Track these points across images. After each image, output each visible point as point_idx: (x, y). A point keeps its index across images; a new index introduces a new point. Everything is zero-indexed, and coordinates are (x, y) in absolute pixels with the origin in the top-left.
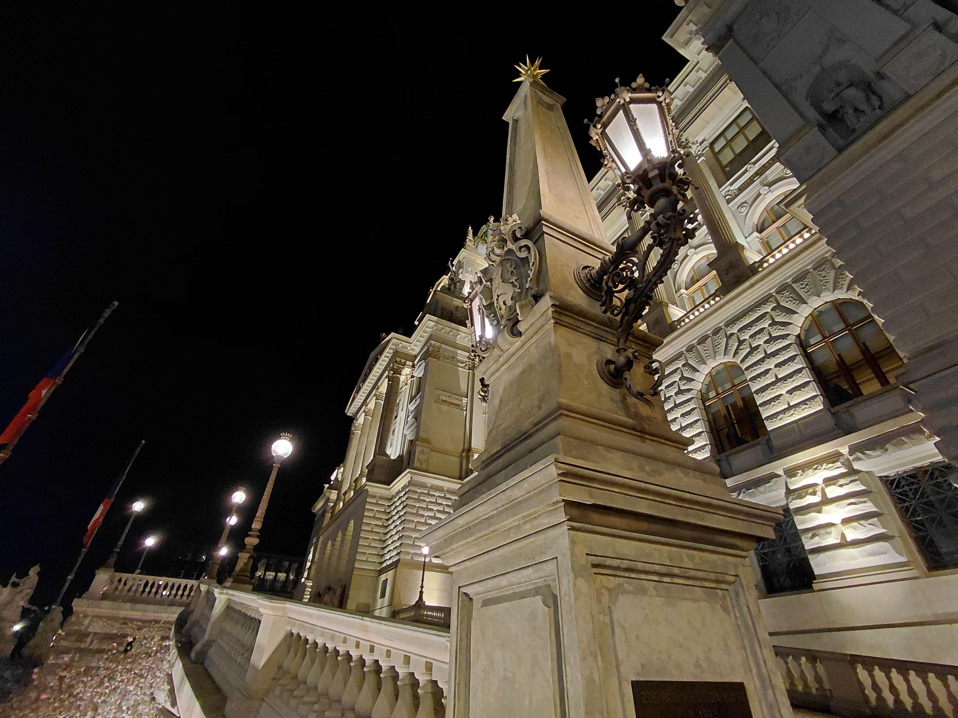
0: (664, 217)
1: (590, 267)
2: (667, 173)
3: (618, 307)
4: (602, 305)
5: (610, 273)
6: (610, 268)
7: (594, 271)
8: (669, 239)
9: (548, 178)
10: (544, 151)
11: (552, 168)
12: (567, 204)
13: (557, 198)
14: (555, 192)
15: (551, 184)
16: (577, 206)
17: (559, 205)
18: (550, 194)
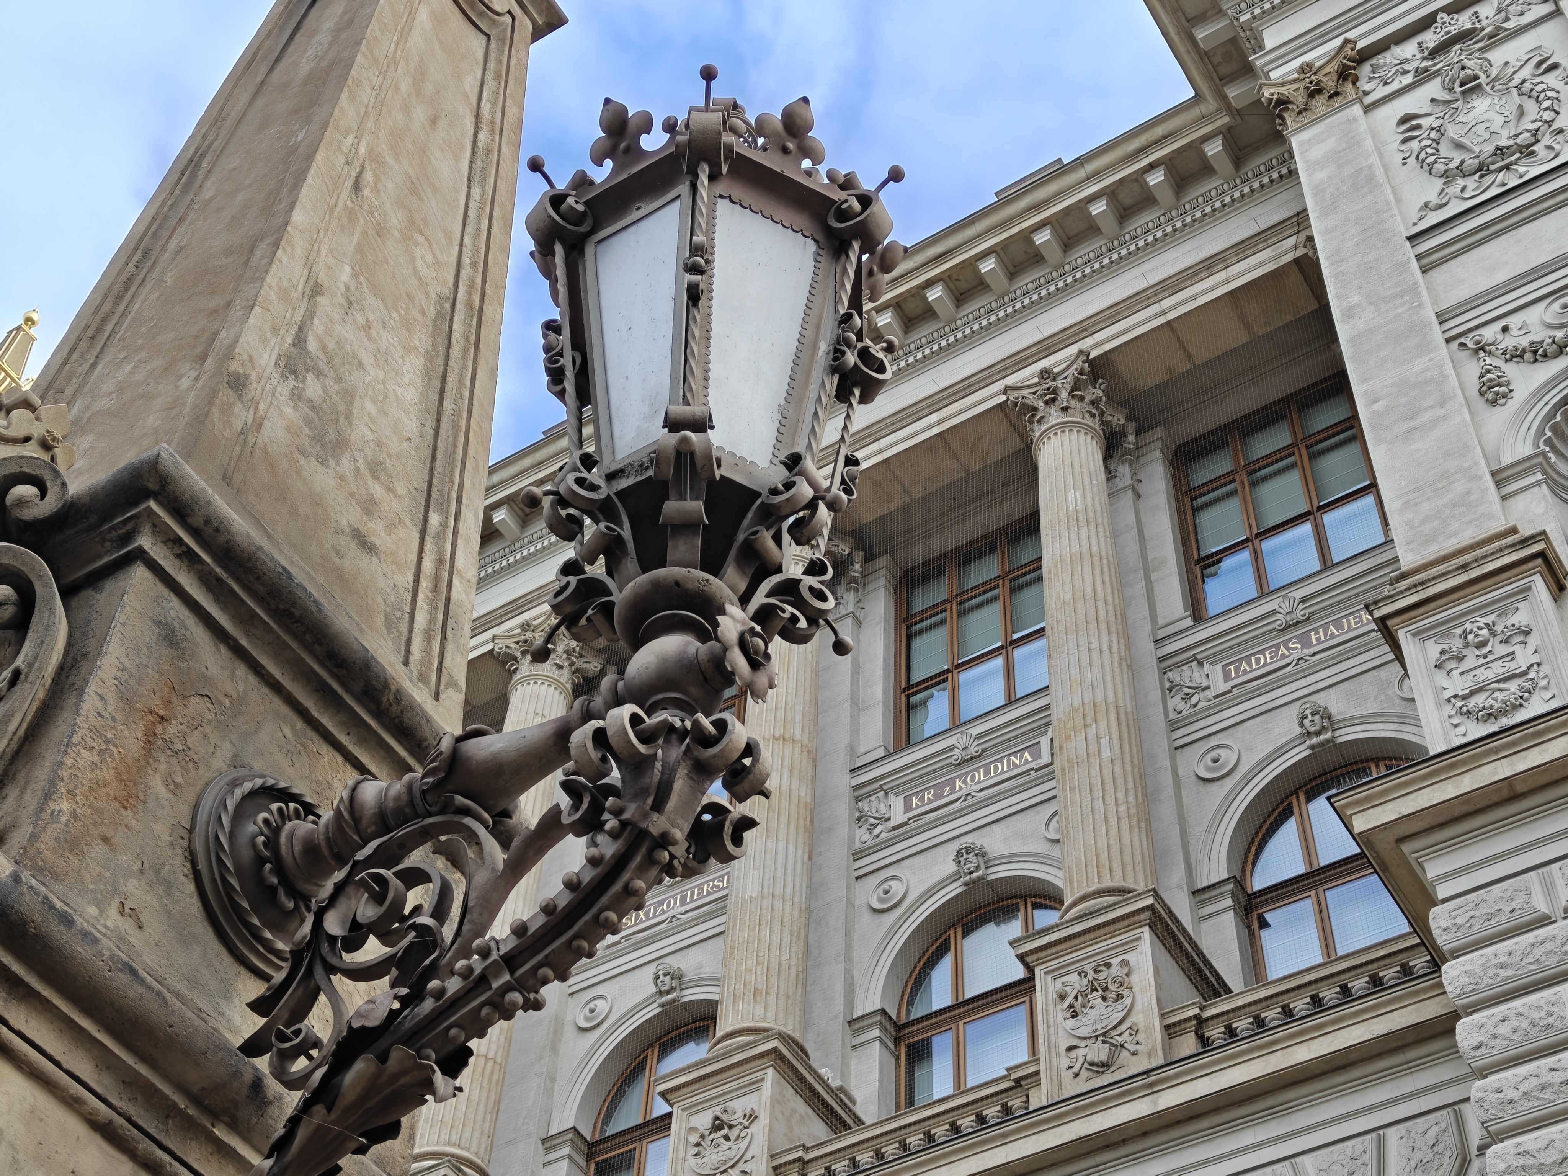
0: (635, 720)
1: (296, 798)
2: (741, 537)
3: (317, 1044)
4: (258, 1006)
5: (357, 866)
6: (366, 843)
7: (303, 827)
8: (624, 824)
9: (310, 314)
10: (357, 186)
11: (355, 275)
12: (346, 465)
13: (308, 422)
14: (313, 388)
15: (312, 345)
16: (390, 490)
17: (302, 452)
18: (284, 391)
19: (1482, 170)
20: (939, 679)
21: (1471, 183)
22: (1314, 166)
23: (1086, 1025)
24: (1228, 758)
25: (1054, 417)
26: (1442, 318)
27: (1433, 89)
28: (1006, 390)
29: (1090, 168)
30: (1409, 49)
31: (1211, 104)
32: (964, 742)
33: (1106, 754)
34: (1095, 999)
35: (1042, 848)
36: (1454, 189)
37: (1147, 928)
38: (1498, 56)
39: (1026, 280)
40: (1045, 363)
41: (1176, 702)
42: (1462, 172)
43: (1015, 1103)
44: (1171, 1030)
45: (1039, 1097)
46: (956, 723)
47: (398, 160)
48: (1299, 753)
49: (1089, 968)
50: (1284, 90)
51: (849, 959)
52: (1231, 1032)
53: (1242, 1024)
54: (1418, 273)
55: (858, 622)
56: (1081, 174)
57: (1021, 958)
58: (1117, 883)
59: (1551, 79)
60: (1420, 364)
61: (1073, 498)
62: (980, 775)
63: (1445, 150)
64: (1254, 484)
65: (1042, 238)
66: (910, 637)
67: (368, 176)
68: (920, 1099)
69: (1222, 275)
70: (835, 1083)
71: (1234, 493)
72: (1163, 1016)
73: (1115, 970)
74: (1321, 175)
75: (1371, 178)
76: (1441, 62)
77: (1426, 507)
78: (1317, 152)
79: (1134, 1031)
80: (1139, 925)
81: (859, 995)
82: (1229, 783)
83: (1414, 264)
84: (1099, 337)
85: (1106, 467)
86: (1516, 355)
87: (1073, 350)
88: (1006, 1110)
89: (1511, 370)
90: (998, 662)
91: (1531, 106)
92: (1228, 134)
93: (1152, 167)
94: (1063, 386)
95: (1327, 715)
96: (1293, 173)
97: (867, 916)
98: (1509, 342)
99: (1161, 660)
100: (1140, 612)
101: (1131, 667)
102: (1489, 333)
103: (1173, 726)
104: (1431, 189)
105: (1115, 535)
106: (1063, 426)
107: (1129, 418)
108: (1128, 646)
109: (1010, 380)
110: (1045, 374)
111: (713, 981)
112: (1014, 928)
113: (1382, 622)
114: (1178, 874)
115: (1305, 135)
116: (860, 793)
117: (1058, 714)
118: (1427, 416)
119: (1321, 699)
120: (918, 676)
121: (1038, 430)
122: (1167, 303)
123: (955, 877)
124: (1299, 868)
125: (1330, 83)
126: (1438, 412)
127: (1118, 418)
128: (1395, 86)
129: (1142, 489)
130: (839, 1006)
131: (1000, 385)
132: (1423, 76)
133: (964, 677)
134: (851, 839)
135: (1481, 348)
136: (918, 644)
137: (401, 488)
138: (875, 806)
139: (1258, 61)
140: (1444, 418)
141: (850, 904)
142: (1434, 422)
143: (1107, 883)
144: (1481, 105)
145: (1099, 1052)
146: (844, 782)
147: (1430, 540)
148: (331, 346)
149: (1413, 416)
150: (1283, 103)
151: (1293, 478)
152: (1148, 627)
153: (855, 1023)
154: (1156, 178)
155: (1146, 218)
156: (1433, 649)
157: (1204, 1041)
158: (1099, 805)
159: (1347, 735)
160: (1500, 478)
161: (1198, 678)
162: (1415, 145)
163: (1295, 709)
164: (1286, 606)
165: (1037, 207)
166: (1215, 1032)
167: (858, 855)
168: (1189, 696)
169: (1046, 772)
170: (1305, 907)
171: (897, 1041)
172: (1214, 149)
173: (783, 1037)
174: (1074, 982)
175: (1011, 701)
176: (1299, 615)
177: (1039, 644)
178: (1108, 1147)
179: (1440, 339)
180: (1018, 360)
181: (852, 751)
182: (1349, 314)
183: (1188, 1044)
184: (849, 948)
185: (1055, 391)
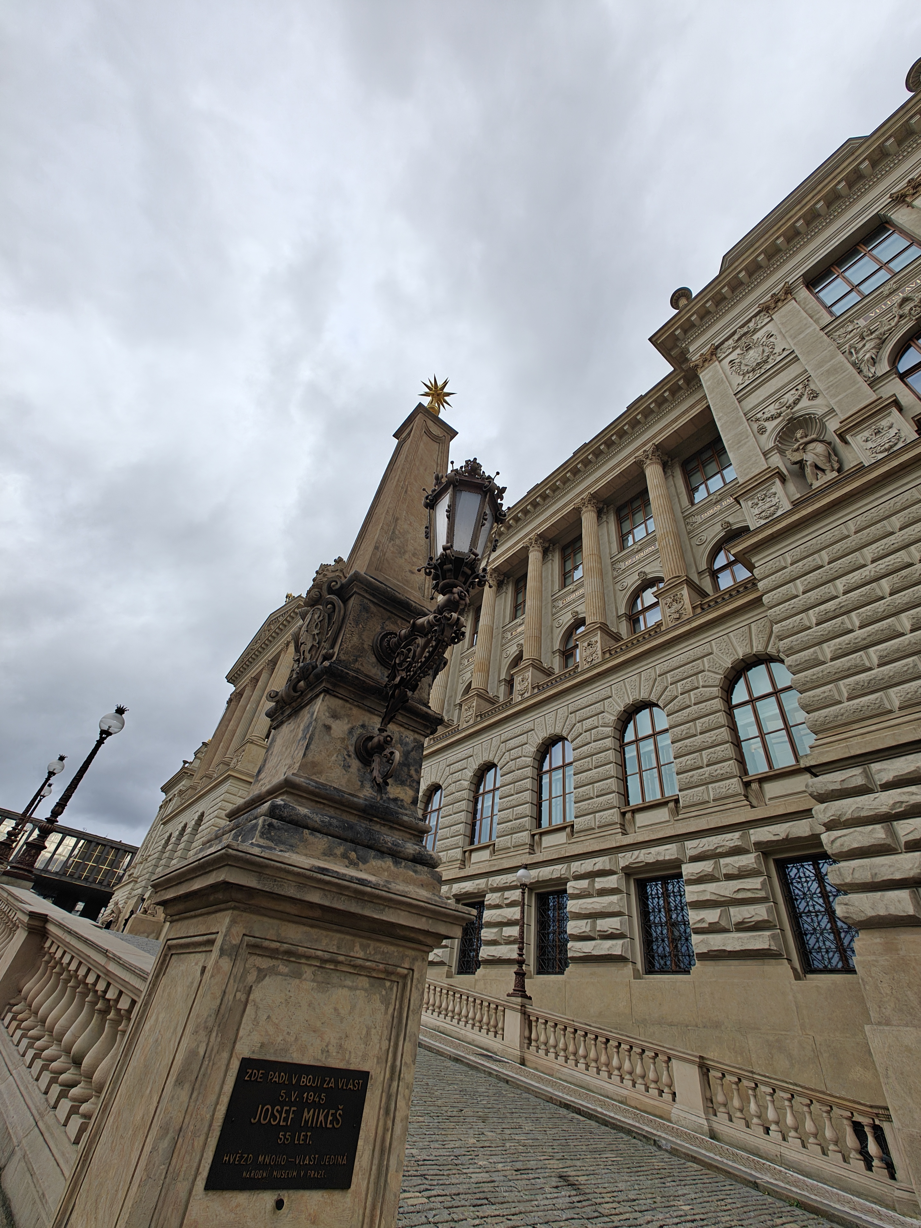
1: (394, 633)
4: (387, 677)
7: (394, 639)
9: (396, 526)
10: (406, 492)
11: (407, 513)
12: (407, 556)
13: (397, 550)
14: (398, 542)
15: (397, 532)
16: (418, 558)
17: (396, 557)
18: (390, 545)
19: (753, 370)
20: (629, 532)
21: (751, 374)
22: (706, 382)
23: (673, 609)
24: (704, 538)
25: (648, 462)
26: (745, 414)
27: (738, 351)
28: (635, 458)
29: (649, 396)
30: (730, 341)
31: (679, 371)
32: (637, 546)
33: (671, 544)
34: (674, 603)
35: (659, 569)
36: (746, 377)
37: (685, 586)
38: (755, 337)
39: (637, 429)
40: (644, 449)
41: (689, 527)
42: (748, 372)
43: (658, 630)
44: (694, 608)
45: (663, 628)
46: (635, 543)
47: (416, 482)
48: (723, 534)
49: (672, 596)
50: (696, 363)
51: (616, 603)
52: (709, 606)
53: (712, 604)
54: (738, 404)
55: (607, 523)
56: (647, 398)
57: (655, 596)
58: (678, 575)
59: (772, 339)
60: (740, 428)
61: (656, 481)
62: (642, 554)
63: (743, 367)
64: (704, 467)
65: (639, 417)
66: (621, 523)
67: (409, 488)
68: (637, 631)
69: (688, 415)
70: (615, 631)
71: (699, 471)
72: (692, 605)
73: (679, 596)
74: (708, 383)
75: (722, 380)
76: (739, 343)
77: (745, 466)
78: (707, 377)
79: (685, 609)
80: (682, 584)
81: (619, 610)
82: (705, 545)
83: (736, 401)
84: (657, 439)
85: (664, 471)
86: (767, 419)
87: (651, 443)
88: (656, 632)
89: (766, 424)
90: (643, 525)
91: (766, 349)
92: (684, 377)
93: (665, 391)
94: (650, 452)
95: (728, 523)
96: (701, 385)
97: (619, 592)
98: (765, 416)
99: (684, 517)
100: (677, 507)
101: (675, 520)
102: (759, 415)
103: (689, 533)
104: (739, 379)
105: (668, 488)
106: (651, 464)
107: (669, 457)
108: (674, 516)
109: (636, 455)
110: (645, 451)
111: (584, 612)
112: (655, 589)
113: (735, 499)
114: (694, 569)
115: (703, 373)
116: (613, 564)
117: (657, 536)
118: (743, 442)
119: (727, 519)
120: (624, 532)
121: (645, 466)
122: (674, 426)
123: (639, 579)
124: (726, 562)
125: (709, 357)
126: (747, 440)
127: (665, 458)
128: (727, 353)
129: (675, 474)
130: (615, 614)
131: (633, 457)
132: (735, 348)
133: (635, 531)
134: (613, 575)
135: (758, 420)
136: (623, 525)
137: (421, 558)
138: (617, 566)
139: (688, 356)
140: (748, 441)
141: (614, 590)
142: (745, 443)
143: (675, 575)
144: (751, 352)
145: (677, 616)
146: (609, 561)
147: (747, 475)
148: (401, 531)
149: (740, 442)
150: (697, 366)
151: (714, 464)
152: (679, 510)
153: (619, 617)
154: (666, 394)
155: (666, 405)
156: (750, 503)
157: (703, 609)
158: (671, 557)
159: (734, 527)
160: (765, 454)
161: (694, 520)
162: (734, 368)
163: (720, 523)
164: (715, 497)
165: (636, 409)
166: (706, 606)
167: (615, 578)
168: (692, 525)
169: (657, 551)
170: (728, 572)
171: (630, 620)
172: (681, 382)
173: (601, 623)
174: (669, 600)
175: (648, 534)
176: (719, 499)
177: (652, 519)
178: (681, 638)
179: (745, 420)
180: (638, 449)
181: (610, 554)
182: (719, 419)
183: (699, 610)
184: (615, 600)
185: (648, 455)
